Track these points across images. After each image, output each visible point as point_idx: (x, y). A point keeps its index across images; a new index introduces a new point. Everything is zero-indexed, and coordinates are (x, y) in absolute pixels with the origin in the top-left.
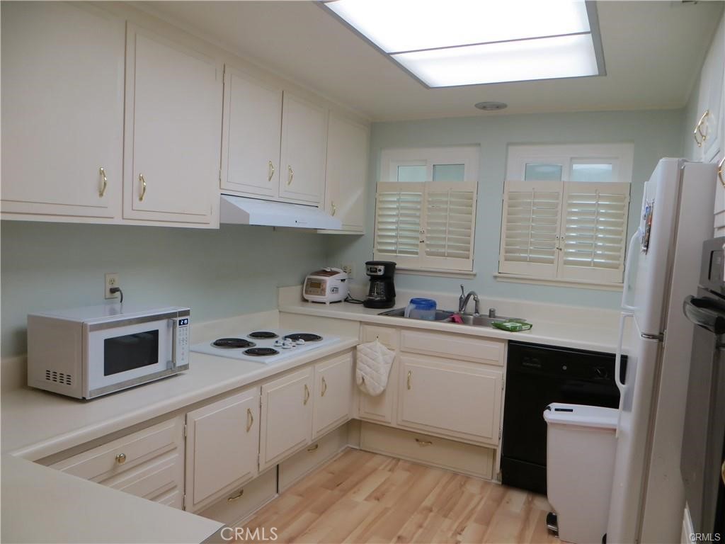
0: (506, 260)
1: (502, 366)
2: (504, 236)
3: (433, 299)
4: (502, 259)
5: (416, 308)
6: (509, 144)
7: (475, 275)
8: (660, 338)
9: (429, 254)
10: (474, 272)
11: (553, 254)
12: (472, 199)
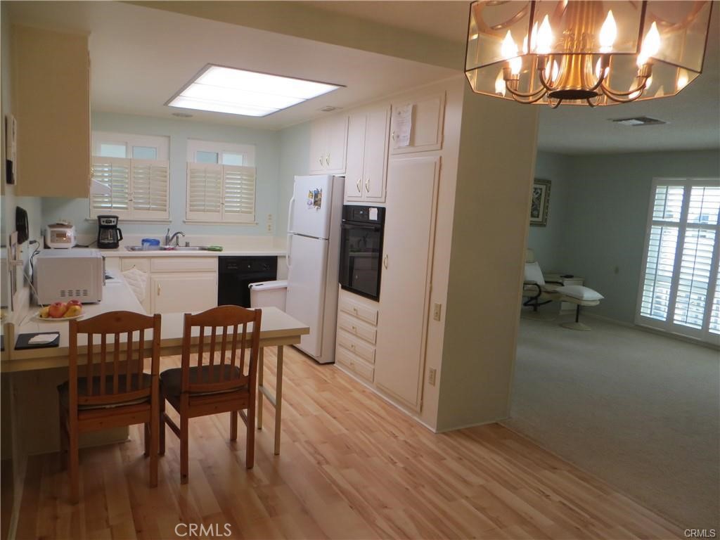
0: (191, 211)
1: (215, 271)
2: (188, 197)
3: (157, 239)
4: (188, 209)
5: (150, 245)
6: (189, 138)
7: (170, 222)
8: (328, 239)
9: (136, 209)
10: (170, 220)
11: (219, 206)
12: (166, 172)
